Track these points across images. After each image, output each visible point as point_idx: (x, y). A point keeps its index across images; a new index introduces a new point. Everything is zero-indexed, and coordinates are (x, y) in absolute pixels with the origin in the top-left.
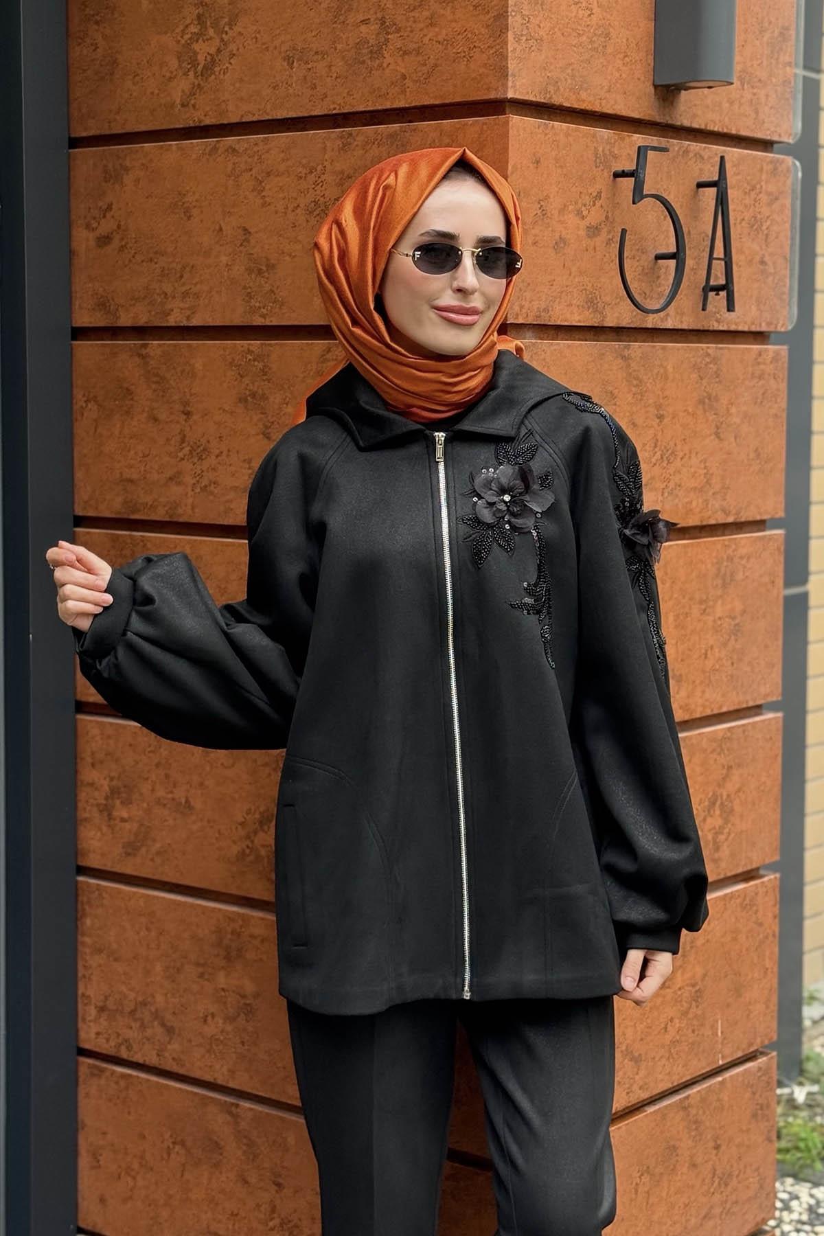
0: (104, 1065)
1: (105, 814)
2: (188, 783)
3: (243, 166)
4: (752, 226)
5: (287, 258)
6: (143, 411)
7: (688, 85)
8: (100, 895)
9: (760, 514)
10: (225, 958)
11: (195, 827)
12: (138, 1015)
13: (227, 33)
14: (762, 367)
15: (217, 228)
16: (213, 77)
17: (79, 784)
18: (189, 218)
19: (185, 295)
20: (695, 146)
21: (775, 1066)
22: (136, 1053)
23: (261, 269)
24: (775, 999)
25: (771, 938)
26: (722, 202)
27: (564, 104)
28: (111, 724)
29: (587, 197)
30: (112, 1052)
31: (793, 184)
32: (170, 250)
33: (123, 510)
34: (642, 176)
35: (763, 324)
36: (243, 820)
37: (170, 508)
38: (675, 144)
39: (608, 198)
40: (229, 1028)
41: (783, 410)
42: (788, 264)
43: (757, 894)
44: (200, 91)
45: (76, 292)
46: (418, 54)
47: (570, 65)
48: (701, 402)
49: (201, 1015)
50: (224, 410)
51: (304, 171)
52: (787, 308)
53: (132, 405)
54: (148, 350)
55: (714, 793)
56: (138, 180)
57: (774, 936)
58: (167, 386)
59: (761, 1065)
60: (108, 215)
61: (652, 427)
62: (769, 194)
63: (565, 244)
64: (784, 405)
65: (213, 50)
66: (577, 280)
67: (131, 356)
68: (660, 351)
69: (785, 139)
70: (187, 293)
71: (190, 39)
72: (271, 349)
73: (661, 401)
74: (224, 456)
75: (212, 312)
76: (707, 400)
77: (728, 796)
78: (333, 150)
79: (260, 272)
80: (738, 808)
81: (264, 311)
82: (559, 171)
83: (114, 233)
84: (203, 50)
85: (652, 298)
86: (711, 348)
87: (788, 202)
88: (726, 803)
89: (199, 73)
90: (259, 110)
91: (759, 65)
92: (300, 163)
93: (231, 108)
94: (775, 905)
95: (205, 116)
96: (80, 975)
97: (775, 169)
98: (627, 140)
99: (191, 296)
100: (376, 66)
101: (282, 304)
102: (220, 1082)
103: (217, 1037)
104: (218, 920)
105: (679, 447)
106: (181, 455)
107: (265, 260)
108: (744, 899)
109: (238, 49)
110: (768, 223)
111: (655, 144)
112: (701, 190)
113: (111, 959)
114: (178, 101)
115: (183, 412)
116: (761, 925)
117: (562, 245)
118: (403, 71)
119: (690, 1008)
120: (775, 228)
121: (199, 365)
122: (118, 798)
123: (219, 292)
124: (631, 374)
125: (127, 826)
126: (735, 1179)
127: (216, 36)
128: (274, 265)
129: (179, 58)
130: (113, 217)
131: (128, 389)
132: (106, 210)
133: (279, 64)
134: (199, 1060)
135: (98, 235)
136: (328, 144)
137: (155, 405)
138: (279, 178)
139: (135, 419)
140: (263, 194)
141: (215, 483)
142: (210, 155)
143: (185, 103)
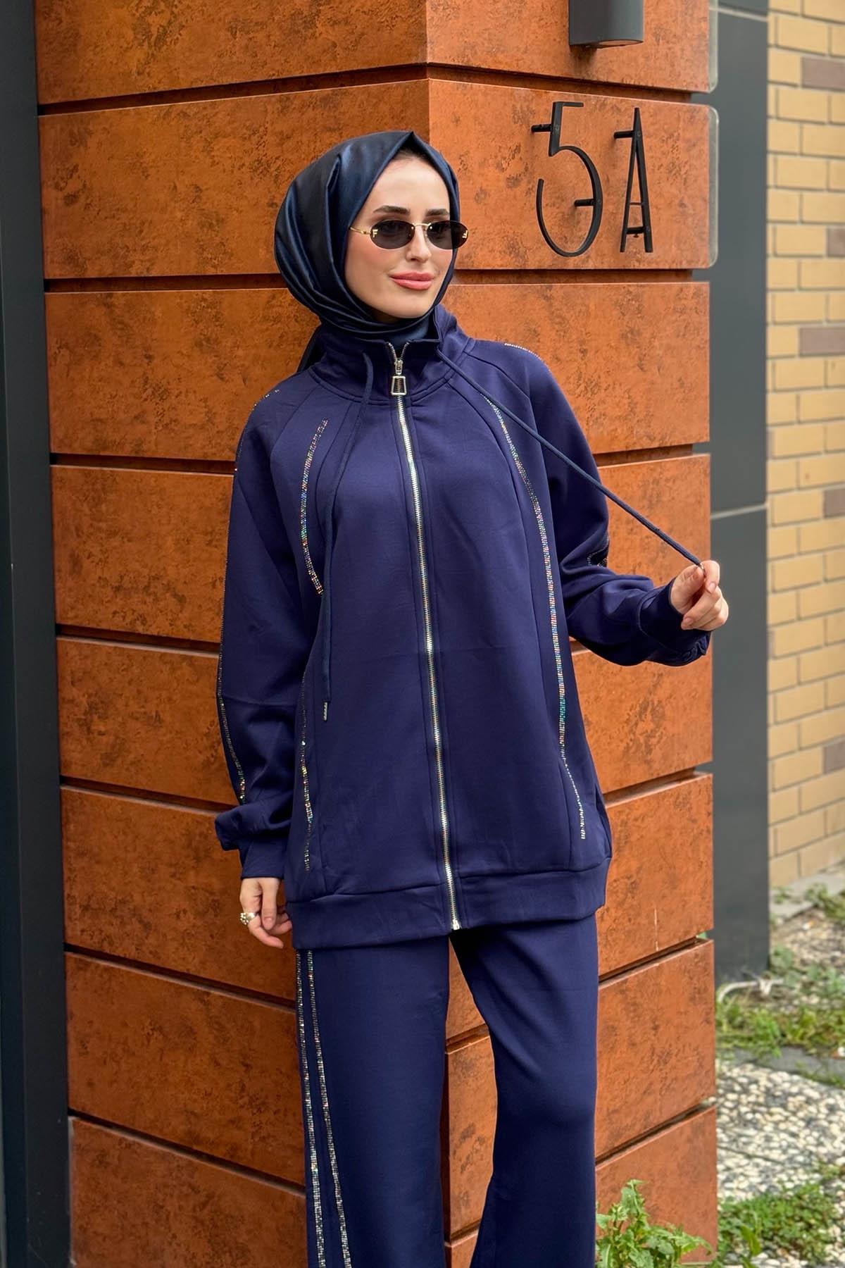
0: (89, 960)
1: (85, 728)
2: (157, 698)
3: (193, 129)
4: (671, 172)
5: (235, 212)
6: (110, 355)
7: (600, 43)
8: (82, 803)
9: (685, 439)
10: (194, 859)
11: (165, 739)
12: (118, 913)
13: (176, 7)
14: (683, 302)
15: (172, 187)
16: (165, 47)
17: (61, 701)
18: (147, 177)
19: (144, 249)
20: (612, 100)
21: (712, 953)
22: (117, 948)
23: (212, 223)
24: (710, 890)
25: (704, 833)
26: (637, 149)
27: (482, 67)
29: (506, 151)
30: (97, 948)
31: (710, 130)
32: (131, 206)
33: (94, 448)
34: (557, 130)
35: (684, 262)
36: (207, 731)
37: (136, 445)
38: (592, 99)
39: (527, 151)
40: (199, 923)
41: (706, 342)
42: (708, 206)
43: (689, 793)
44: (154, 60)
45: (48, 247)
46: (346, 23)
47: (486, 30)
48: (624, 336)
49: (175, 911)
50: (182, 354)
51: (248, 132)
52: (708, 246)
53: (100, 350)
54: (113, 299)
55: (645, 700)
56: (100, 144)
57: (708, 831)
58: (131, 332)
59: (698, 952)
60: (74, 176)
61: (575, 361)
62: (688, 141)
63: (485, 194)
64: (707, 337)
65: (164, 23)
66: (499, 227)
67: (99, 305)
68: (582, 291)
69: (701, 89)
70: (147, 247)
71: (143, 13)
72: (224, 296)
73: (584, 336)
74: (183, 396)
75: (170, 263)
76: (629, 335)
77: (660, 702)
78: (273, 112)
80: (668, 713)
81: (216, 262)
82: (478, 127)
83: (80, 193)
84: (156, 21)
85: (573, 242)
86: (632, 286)
87: (706, 147)
88: (657, 709)
89: (153, 44)
90: (207, 77)
91: (674, 21)
92: (244, 125)
93: (181, 76)
94: (708, 803)
95: (159, 83)
96: (65, 877)
97: (692, 117)
98: (544, 97)
99: (150, 249)
100: (309, 35)
101: (232, 255)
102: (193, 971)
103: (188, 931)
105: (603, 379)
106: (144, 396)
107: (214, 214)
108: (678, 798)
109: (187, 21)
110: (687, 167)
111: (572, 100)
112: (618, 140)
113: (93, 862)
114: (135, 69)
115: (145, 356)
116: (694, 821)
117: (483, 196)
118: (334, 39)
119: (625, 900)
120: (694, 172)
121: (158, 314)
122: (96, 714)
123: (176, 245)
124: (553, 313)
125: (105, 739)
126: (674, 1057)
127: (167, 10)
128: (223, 219)
129: (134, 30)
130: (79, 177)
131: (95, 336)
132: (73, 171)
133: (223, 34)
134: (173, 953)
135: (66, 194)
136: (269, 107)
137: (120, 349)
138: (226, 140)
139: (103, 363)
140: (213, 154)
141: (175, 421)
142: (164, 119)
143: (141, 71)
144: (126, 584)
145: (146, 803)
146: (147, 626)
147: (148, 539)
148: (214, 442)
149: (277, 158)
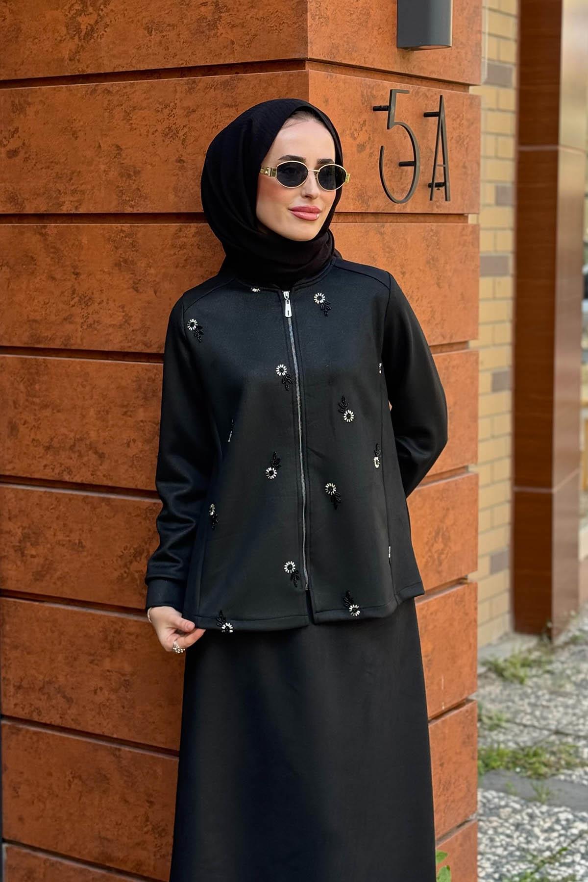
0: (21, 726)
1: (20, 552)
2: (80, 529)
3: (115, 103)
4: (458, 142)
5: (149, 167)
6: (44, 272)
8: (16, 609)
10: (109, 649)
11: (86, 560)
12: (46, 691)
13: (102, 10)
15: (97, 145)
16: (93, 40)
18: (76, 138)
19: (74, 192)
22: (45, 716)
23: (129, 174)
28: (23, 490)
29: (357, 125)
30: (28, 717)
32: (62, 160)
33: (30, 342)
34: (393, 110)
36: (122, 554)
37: (65, 340)
39: (371, 125)
40: (113, 697)
44: (83, 50)
46: (243, 27)
47: (345, 35)
48: (428, 262)
49: (93, 689)
50: (104, 272)
51: (161, 107)
53: (35, 268)
54: (47, 230)
55: (438, 527)
56: (37, 112)
58: (61, 255)
60: (16, 136)
65: (92, 22)
67: (35, 234)
68: (402, 229)
70: (76, 191)
71: (75, 14)
72: (139, 229)
73: (404, 262)
74: (104, 303)
75: (95, 203)
76: (431, 261)
77: (447, 528)
78: (182, 92)
79: (129, 176)
80: (453, 536)
81: (133, 203)
82: (340, 107)
83: (20, 149)
84: (85, 22)
85: (397, 192)
86: (433, 226)
88: (446, 533)
89: (82, 38)
90: (127, 64)
92: (158, 101)
93: (106, 62)
95: (87, 67)
96: (2, 664)
97: (472, 103)
98: (382, 86)
99: (79, 193)
100: (212, 34)
101: (146, 198)
102: (106, 734)
103: (104, 703)
104: (104, 623)
105: (415, 293)
106: (72, 303)
107: (132, 168)
108: (457, 598)
109: (111, 21)
111: (401, 88)
112: (427, 118)
113: (25, 652)
114: (67, 57)
115: (73, 273)
116: (467, 614)
118: (232, 39)
121: (85, 241)
122: (29, 541)
123: (99, 190)
124: (385, 244)
125: (36, 560)
126: (452, 785)
127: (95, 12)
128: (139, 172)
129: (67, 27)
130: (19, 137)
131: (32, 258)
132: (14, 132)
133: (142, 32)
134: (92, 720)
135: (8, 150)
136: (178, 88)
137: (53, 268)
138: (141, 111)
139: (38, 278)
140: (131, 122)
141: (98, 322)
142: (91, 93)
143: (72, 58)
144: (55, 444)
145: (69, 608)
146: (72, 476)
147: (74, 410)
148: (129, 338)
149: (184, 126)
